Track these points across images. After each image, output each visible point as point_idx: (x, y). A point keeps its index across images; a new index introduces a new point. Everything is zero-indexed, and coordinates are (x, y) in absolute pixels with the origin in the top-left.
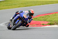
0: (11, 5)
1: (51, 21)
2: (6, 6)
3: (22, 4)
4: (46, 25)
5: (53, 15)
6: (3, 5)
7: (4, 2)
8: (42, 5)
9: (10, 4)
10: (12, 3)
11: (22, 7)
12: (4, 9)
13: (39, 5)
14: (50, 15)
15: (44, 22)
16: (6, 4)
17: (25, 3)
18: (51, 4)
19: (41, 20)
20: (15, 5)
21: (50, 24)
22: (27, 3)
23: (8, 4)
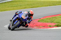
0: (17, 6)
1: (58, 22)
2: (11, 7)
3: (28, 5)
4: (53, 27)
5: (60, 17)
6: (7, 6)
7: (9, 2)
8: (49, 7)
9: (15, 5)
10: (17, 4)
11: (28, 8)
12: (9, 10)
13: (45, 6)
14: (57, 17)
15: (51, 24)
16: (11, 5)
17: (31, 4)
18: (58, 5)
19: (48, 22)
20: (20, 6)
21: (58, 26)
22: (34, 4)
23: (13, 6)
